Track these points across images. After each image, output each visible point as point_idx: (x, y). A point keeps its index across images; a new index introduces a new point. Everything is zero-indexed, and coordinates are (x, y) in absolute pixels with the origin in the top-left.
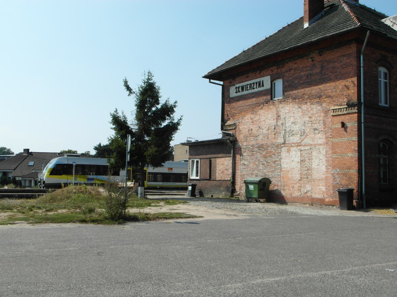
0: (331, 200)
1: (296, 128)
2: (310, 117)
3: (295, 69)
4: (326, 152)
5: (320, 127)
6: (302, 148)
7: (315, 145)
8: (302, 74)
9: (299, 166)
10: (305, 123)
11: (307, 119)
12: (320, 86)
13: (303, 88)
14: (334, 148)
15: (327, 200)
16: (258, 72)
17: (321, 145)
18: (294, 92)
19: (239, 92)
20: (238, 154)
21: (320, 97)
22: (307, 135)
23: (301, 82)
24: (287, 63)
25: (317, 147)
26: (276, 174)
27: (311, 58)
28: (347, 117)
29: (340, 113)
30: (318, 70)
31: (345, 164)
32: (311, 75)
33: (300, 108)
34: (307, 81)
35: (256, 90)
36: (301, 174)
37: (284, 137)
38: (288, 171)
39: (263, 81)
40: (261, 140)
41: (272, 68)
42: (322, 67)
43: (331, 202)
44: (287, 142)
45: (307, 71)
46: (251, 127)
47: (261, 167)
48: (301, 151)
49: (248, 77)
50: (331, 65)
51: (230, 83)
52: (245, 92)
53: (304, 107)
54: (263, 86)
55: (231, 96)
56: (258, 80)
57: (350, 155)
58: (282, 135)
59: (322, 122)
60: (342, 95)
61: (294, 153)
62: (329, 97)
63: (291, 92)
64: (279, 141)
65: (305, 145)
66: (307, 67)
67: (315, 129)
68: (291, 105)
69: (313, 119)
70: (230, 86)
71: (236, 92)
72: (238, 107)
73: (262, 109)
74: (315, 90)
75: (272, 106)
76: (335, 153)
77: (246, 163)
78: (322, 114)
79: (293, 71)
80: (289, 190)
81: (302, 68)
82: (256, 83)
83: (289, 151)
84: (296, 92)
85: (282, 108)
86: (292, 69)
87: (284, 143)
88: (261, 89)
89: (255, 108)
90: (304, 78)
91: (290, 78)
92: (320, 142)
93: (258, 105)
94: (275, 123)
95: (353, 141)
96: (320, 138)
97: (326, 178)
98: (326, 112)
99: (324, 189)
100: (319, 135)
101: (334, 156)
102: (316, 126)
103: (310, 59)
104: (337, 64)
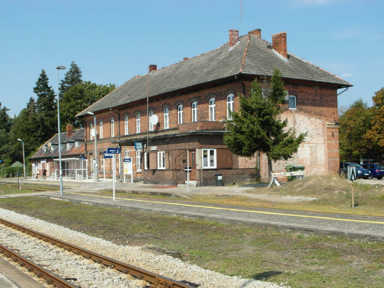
4: (325, 148)
7: (318, 144)
9: (310, 157)
12: (320, 108)
13: (311, 106)
14: (329, 146)
17: (322, 144)
22: (314, 137)
29: (331, 127)
30: (319, 98)
31: (334, 156)
32: (315, 100)
36: (311, 162)
38: (303, 160)
41: (289, 86)
48: (311, 147)
50: (326, 98)
53: (312, 119)
57: (336, 150)
59: (322, 130)
60: (332, 116)
61: (306, 148)
63: (303, 107)
65: (313, 144)
67: (318, 134)
68: (303, 115)
69: (317, 128)
75: (290, 114)
78: (322, 126)
83: (303, 146)
84: (306, 107)
85: (298, 116)
86: (303, 92)
91: (302, 98)
95: (337, 143)
96: (321, 140)
97: (325, 164)
103: (314, 90)
104: (328, 98)
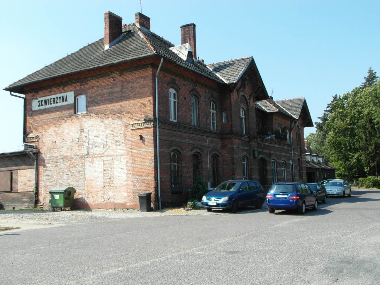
1: (99, 140)
2: (112, 131)
3: (98, 87)
4: (127, 162)
5: (121, 139)
6: (105, 158)
7: (117, 156)
8: (104, 91)
9: (102, 175)
10: (107, 136)
11: (109, 132)
12: (121, 103)
13: (106, 104)
14: (134, 158)
15: (128, 204)
16: (61, 88)
17: (122, 155)
18: (97, 107)
19: (42, 105)
20: (41, 165)
21: (120, 113)
22: (109, 147)
23: (103, 98)
24: (90, 80)
25: (119, 157)
26: (80, 183)
27: (113, 78)
28: (145, 130)
29: (138, 127)
30: (119, 89)
31: (143, 172)
32: (112, 93)
33: (102, 122)
34: (108, 98)
35: (59, 104)
36: (104, 182)
37: (88, 148)
38: (92, 180)
39: (66, 96)
40: (65, 152)
41: (75, 85)
42: (122, 86)
43: (132, 205)
44: (90, 154)
45: (108, 89)
46: (55, 139)
47: (65, 177)
48: (104, 161)
49: (51, 91)
50: (130, 85)
51: (33, 96)
52: (48, 106)
53: (106, 121)
54: (66, 100)
55: (34, 109)
56: (61, 95)
57: (147, 163)
58: (85, 147)
59: (122, 135)
60: (140, 111)
61: (97, 163)
62: (129, 113)
63: (94, 108)
64: (82, 153)
65: (107, 156)
66: (108, 85)
67: (117, 142)
68: (94, 119)
69: (115, 132)
70: (33, 99)
71: (39, 106)
72: (41, 120)
73: (65, 122)
74: (116, 106)
75: (75, 120)
76: (135, 162)
77: (50, 174)
78: (123, 128)
79: (95, 88)
80: (93, 197)
81: (105, 86)
82: (60, 98)
83: (92, 161)
84: (99, 107)
85: (85, 122)
86: (95, 86)
87: (88, 154)
88: (65, 103)
89: (58, 121)
90: (106, 95)
91: (93, 95)
92: (121, 152)
93: (62, 118)
94: (79, 136)
95: (150, 152)
96: (121, 150)
97: (127, 185)
98: (126, 126)
99: (125, 194)
100: (121, 147)
101: (134, 165)
102: (117, 139)
103: (111, 79)
104: (135, 85)
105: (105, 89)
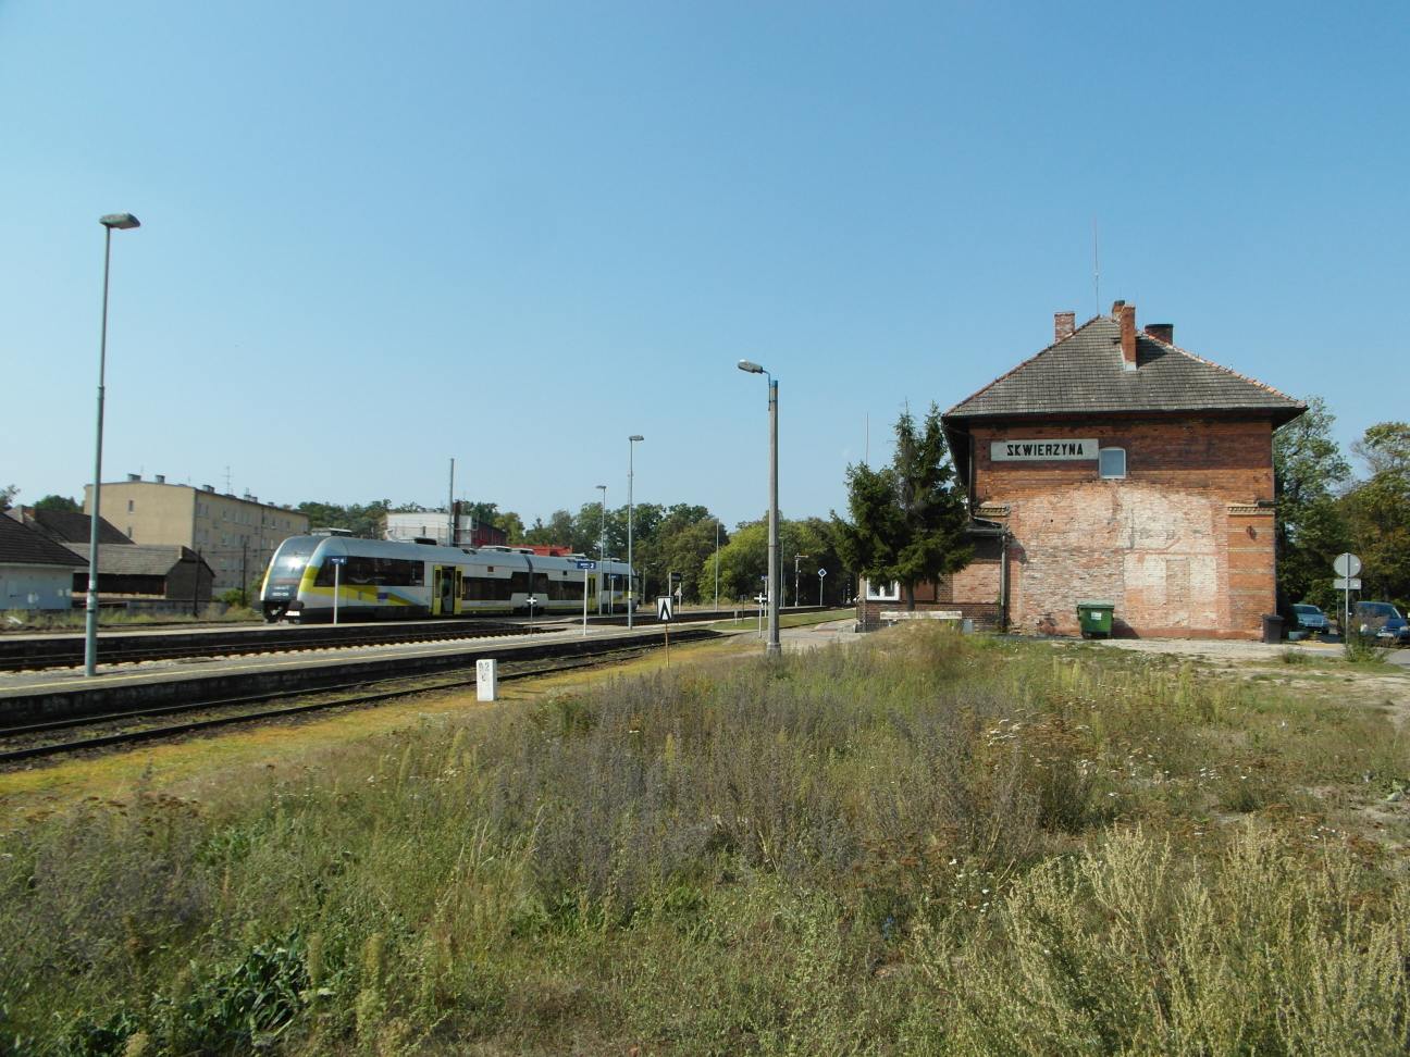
0: (1228, 631)
1: (1156, 526)
2: (1186, 514)
3: (1155, 439)
4: (1218, 564)
5: (1206, 527)
6: (1168, 557)
7: (1196, 554)
8: (1169, 447)
9: (1165, 584)
10: (1175, 520)
11: (1180, 515)
12: (1206, 472)
13: (1172, 469)
14: (1232, 560)
15: (1222, 631)
16: (1067, 429)
17: (1207, 554)
18: (1152, 472)
19: (1017, 453)
20: (1015, 559)
21: (1205, 487)
22: (1179, 539)
23: (1168, 459)
24: (1137, 426)
25: (1200, 557)
26: (1113, 594)
27: (1187, 427)
28: (1256, 520)
29: (1242, 513)
30: (1201, 448)
32: (1187, 452)
33: (1165, 497)
34: (1179, 459)
35: (1061, 457)
36: (1168, 595)
37: (1132, 537)
38: (1141, 591)
39: (1080, 446)
40: (1073, 539)
41: (1101, 428)
42: (1210, 444)
43: (1226, 634)
44: (1136, 547)
45: (1179, 444)
46: (1051, 516)
47: (1076, 583)
49: (1040, 432)
51: (994, 435)
52: (1033, 457)
53: (1174, 497)
54: (1081, 453)
55: (994, 458)
56: (1068, 442)
58: (1125, 535)
59: (1210, 522)
61: (1153, 563)
62: (1222, 488)
63: (1146, 472)
64: (1118, 544)
66: (1178, 438)
67: (1196, 532)
68: (1145, 490)
70: (991, 440)
71: (1011, 454)
72: (1014, 480)
73: (1078, 489)
74: (1195, 475)
75: (1102, 488)
76: (1235, 567)
77: (1037, 575)
78: (1210, 512)
79: (1149, 441)
80: (1143, 618)
81: (1170, 438)
82: (1064, 447)
83: (1141, 560)
84: (1156, 472)
85: (1126, 493)
87: (1131, 548)
88: (1076, 457)
89: (1060, 486)
90: (1173, 455)
91: (1144, 450)
92: (1205, 550)
93: (1071, 482)
94: (1110, 515)
95: (1267, 553)
97: (1218, 602)
98: (1217, 510)
99: (1213, 616)
100: (1204, 541)
101: (1233, 571)
102: (1196, 527)
103: (1185, 428)
105: (1171, 444)
